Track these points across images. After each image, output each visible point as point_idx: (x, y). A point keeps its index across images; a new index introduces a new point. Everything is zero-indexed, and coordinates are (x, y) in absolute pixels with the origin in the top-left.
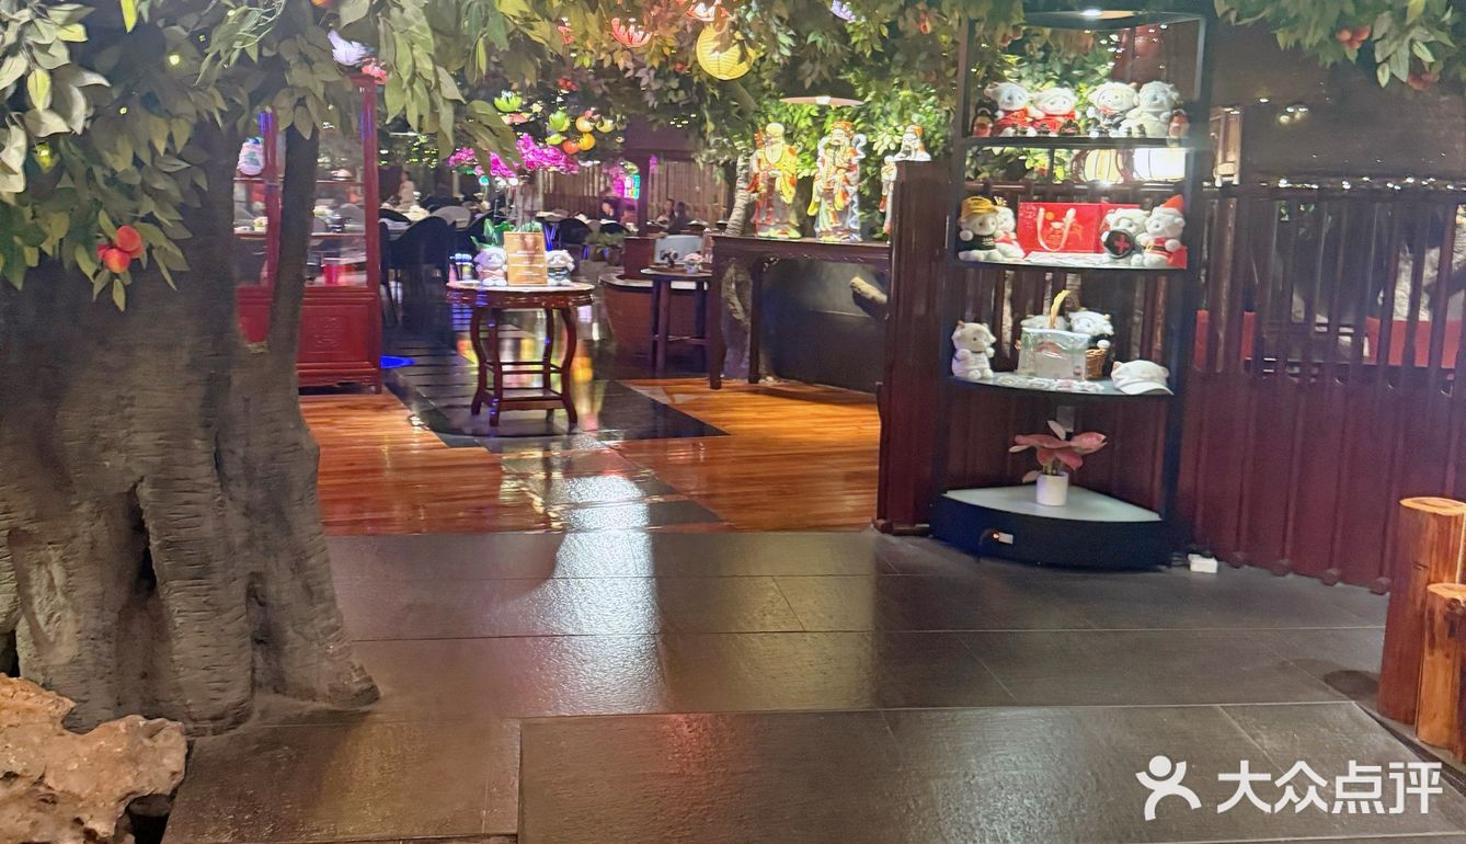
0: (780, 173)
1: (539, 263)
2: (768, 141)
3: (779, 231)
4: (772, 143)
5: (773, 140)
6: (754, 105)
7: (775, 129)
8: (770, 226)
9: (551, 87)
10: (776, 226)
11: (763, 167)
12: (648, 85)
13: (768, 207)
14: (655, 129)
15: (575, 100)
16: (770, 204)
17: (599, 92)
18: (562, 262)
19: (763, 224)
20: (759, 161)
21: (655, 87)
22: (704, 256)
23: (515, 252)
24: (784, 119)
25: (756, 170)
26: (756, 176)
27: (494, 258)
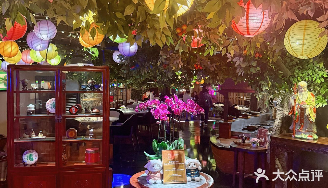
0: (308, 106)
1: (181, 168)
2: (299, 90)
3: (308, 135)
4: (302, 91)
5: (303, 89)
6: (289, 73)
7: (303, 84)
8: (303, 132)
9: (191, 68)
10: (305, 133)
11: (297, 103)
12: (239, 65)
13: (301, 123)
14: (236, 84)
15: (201, 73)
16: (302, 121)
17: (212, 69)
18: (195, 166)
19: (298, 131)
20: (295, 100)
21: (243, 66)
22: (259, 139)
23: (168, 162)
24: (307, 79)
25: (293, 104)
26: (293, 107)
27: (156, 166)
